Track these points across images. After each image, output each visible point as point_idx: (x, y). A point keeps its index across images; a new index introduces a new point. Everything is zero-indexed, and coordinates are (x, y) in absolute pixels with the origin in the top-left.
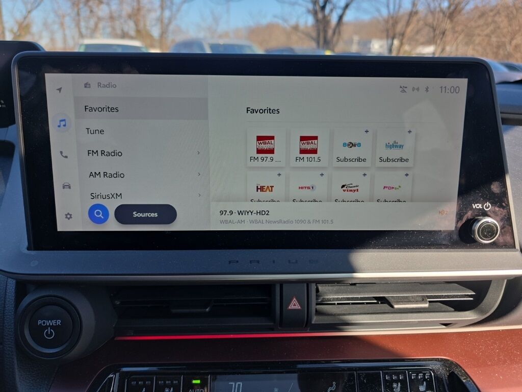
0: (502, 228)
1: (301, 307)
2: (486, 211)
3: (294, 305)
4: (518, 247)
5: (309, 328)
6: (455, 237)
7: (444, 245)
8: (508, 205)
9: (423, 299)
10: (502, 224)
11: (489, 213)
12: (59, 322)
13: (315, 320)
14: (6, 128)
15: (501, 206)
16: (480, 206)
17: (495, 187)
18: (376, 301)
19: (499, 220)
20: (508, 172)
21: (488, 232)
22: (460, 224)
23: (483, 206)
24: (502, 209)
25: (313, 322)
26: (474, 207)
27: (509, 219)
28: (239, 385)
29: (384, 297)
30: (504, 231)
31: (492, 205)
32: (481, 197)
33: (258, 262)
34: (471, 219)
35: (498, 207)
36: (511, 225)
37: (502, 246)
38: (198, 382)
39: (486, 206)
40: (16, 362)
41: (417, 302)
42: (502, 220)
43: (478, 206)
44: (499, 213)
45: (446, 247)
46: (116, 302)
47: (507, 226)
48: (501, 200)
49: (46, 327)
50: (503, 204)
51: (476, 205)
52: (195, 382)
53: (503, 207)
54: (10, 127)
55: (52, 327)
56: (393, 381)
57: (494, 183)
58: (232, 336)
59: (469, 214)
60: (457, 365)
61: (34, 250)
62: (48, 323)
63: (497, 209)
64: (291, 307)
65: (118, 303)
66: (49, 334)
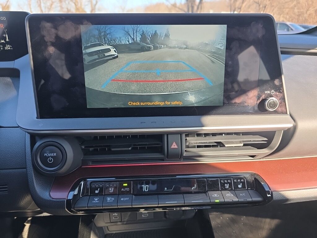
0: (281, 103)
1: (177, 147)
2: (272, 95)
3: (174, 146)
4: (288, 113)
5: (182, 160)
6: (256, 108)
7: (250, 113)
8: (283, 91)
9: (240, 142)
10: (280, 101)
11: (274, 96)
12: (55, 154)
13: (185, 154)
14: (14, 61)
15: (280, 92)
16: (269, 92)
17: (277, 82)
18: (216, 144)
19: (278, 99)
20: (283, 74)
21: (273, 105)
22: (259, 102)
23: (270, 92)
24: (280, 94)
25: (184, 155)
26: (266, 93)
27: (284, 99)
28: (147, 187)
29: (220, 142)
30: (282, 105)
31: (275, 92)
32: (270, 87)
33: (155, 122)
34: (264, 99)
35: (278, 92)
36: (285, 102)
37: (280, 113)
38: (126, 185)
39: (272, 92)
40: (33, 175)
41: (237, 143)
42: (280, 99)
43: (268, 92)
44: (278, 96)
45: (252, 114)
46: (82, 146)
47: (283, 103)
48: (279, 89)
49: (49, 157)
50: (281, 91)
51: (267, 92)
52: (124, 185)
53: (281, 93)
54: (15, 61)
55: (52, 157)
56: (225, 183)
57: (276, 80)
58: (142, 164)
59: (263, 97)
60: (258, 175)
61: (40, 118)
62: (49, 155)
63: (278, 93)
64: (173, 147)
65: (84, 147)
66: (50, 161)
